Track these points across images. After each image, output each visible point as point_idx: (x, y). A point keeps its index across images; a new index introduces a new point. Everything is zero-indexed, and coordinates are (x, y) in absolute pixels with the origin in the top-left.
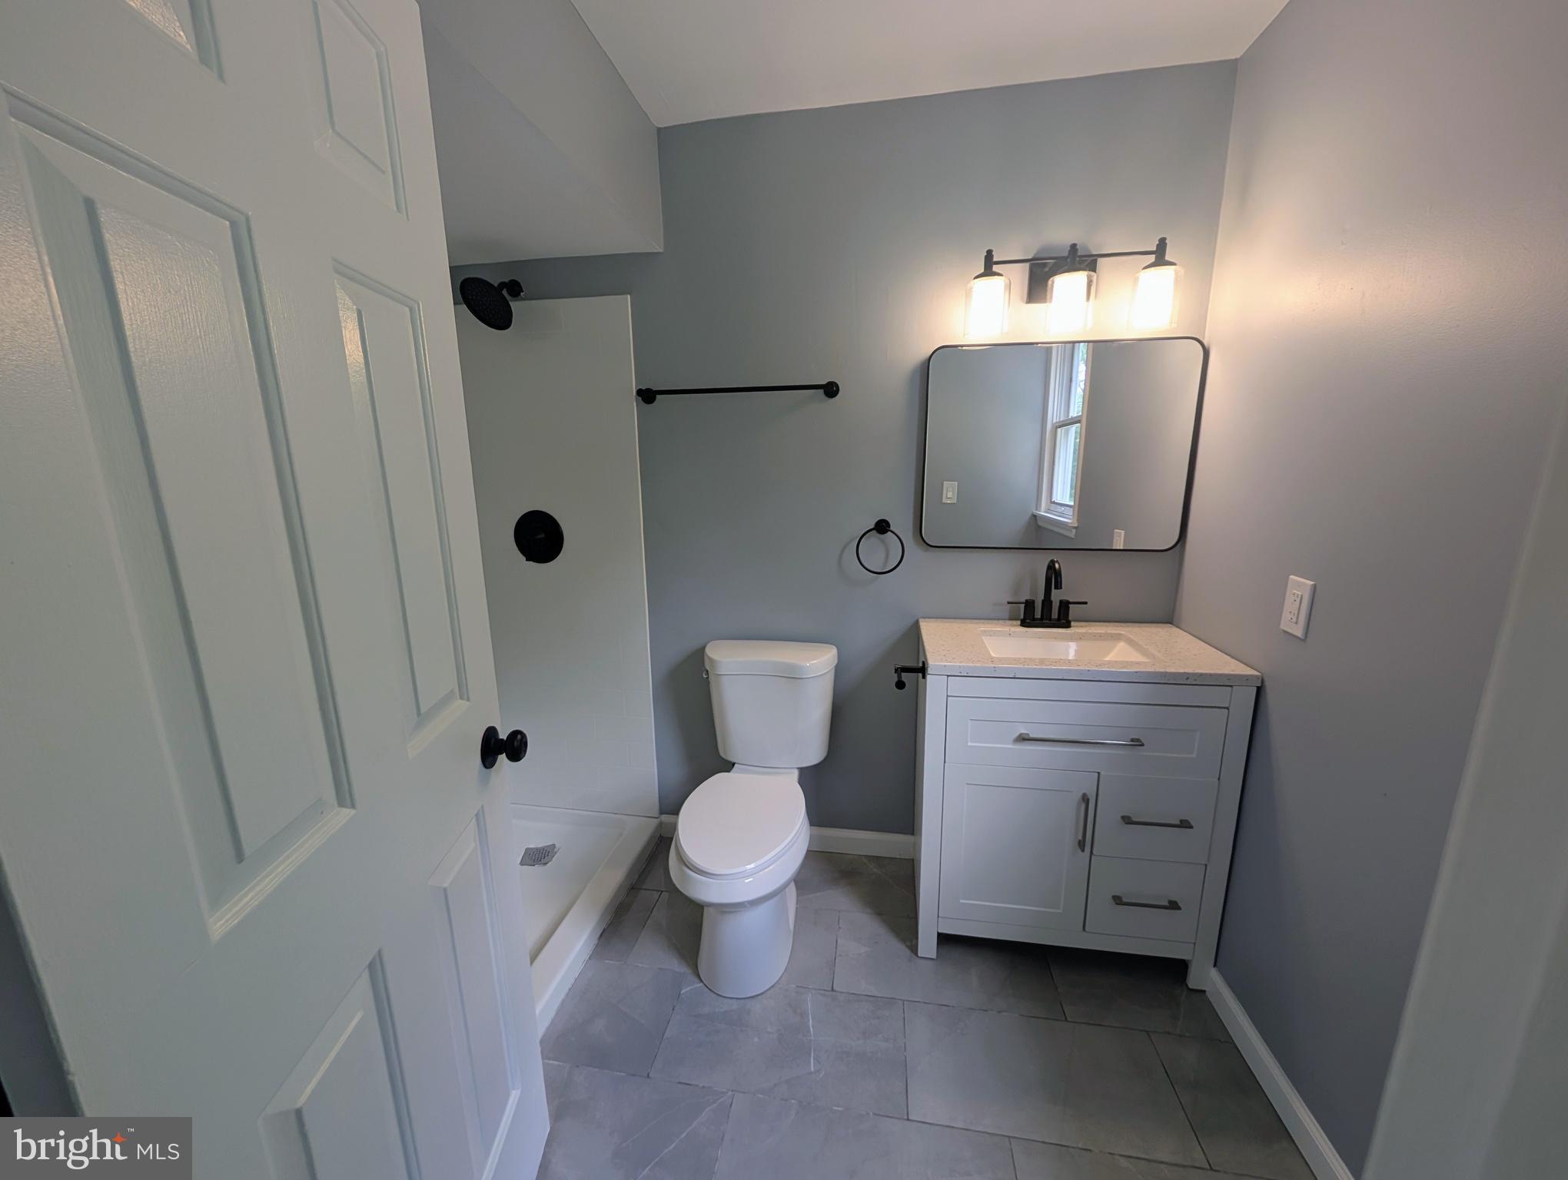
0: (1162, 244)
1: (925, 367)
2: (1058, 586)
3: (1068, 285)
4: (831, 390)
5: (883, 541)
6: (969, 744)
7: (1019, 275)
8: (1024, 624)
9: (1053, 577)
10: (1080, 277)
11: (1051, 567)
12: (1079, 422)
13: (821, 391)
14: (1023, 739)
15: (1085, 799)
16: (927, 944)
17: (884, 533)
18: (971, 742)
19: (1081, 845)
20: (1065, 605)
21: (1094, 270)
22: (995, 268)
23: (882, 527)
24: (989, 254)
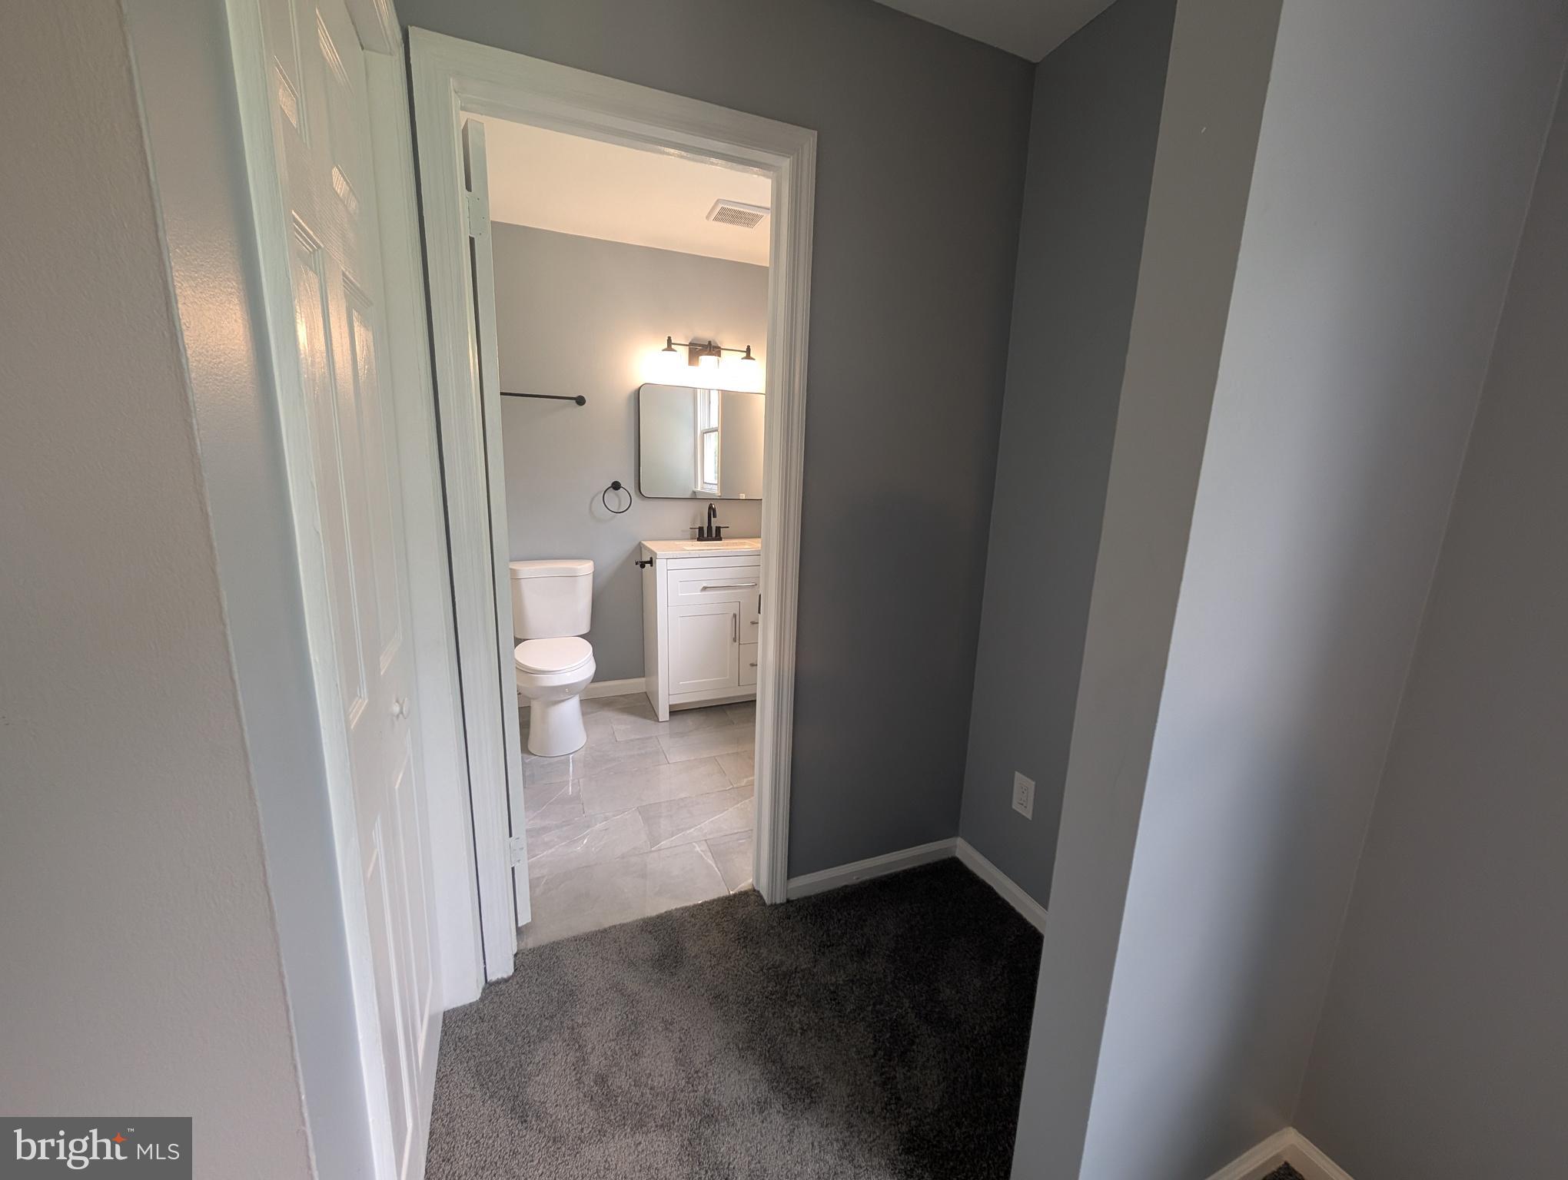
0: (748, 350)
1: (637, 393)
2: (715, 516)
3: (706, 360)
4: (580, 401)
5: (617, 495)
6: (680, 595)
7: (683, 352)
8: (699, 540)
9: (712, 512)
10: (713, 358)
11: (710, 507)
12: (717, 430)
13: (574, 401)
14: (705, 589)
15: (735, 616)
16: (663, 714)
17: (617, 490)
18: (681, 593)
19: (735, 640)
20: (718, 529)
21: (720, 356)
22: (673, 346)
23: (616, 486)
24: (669, 339)
